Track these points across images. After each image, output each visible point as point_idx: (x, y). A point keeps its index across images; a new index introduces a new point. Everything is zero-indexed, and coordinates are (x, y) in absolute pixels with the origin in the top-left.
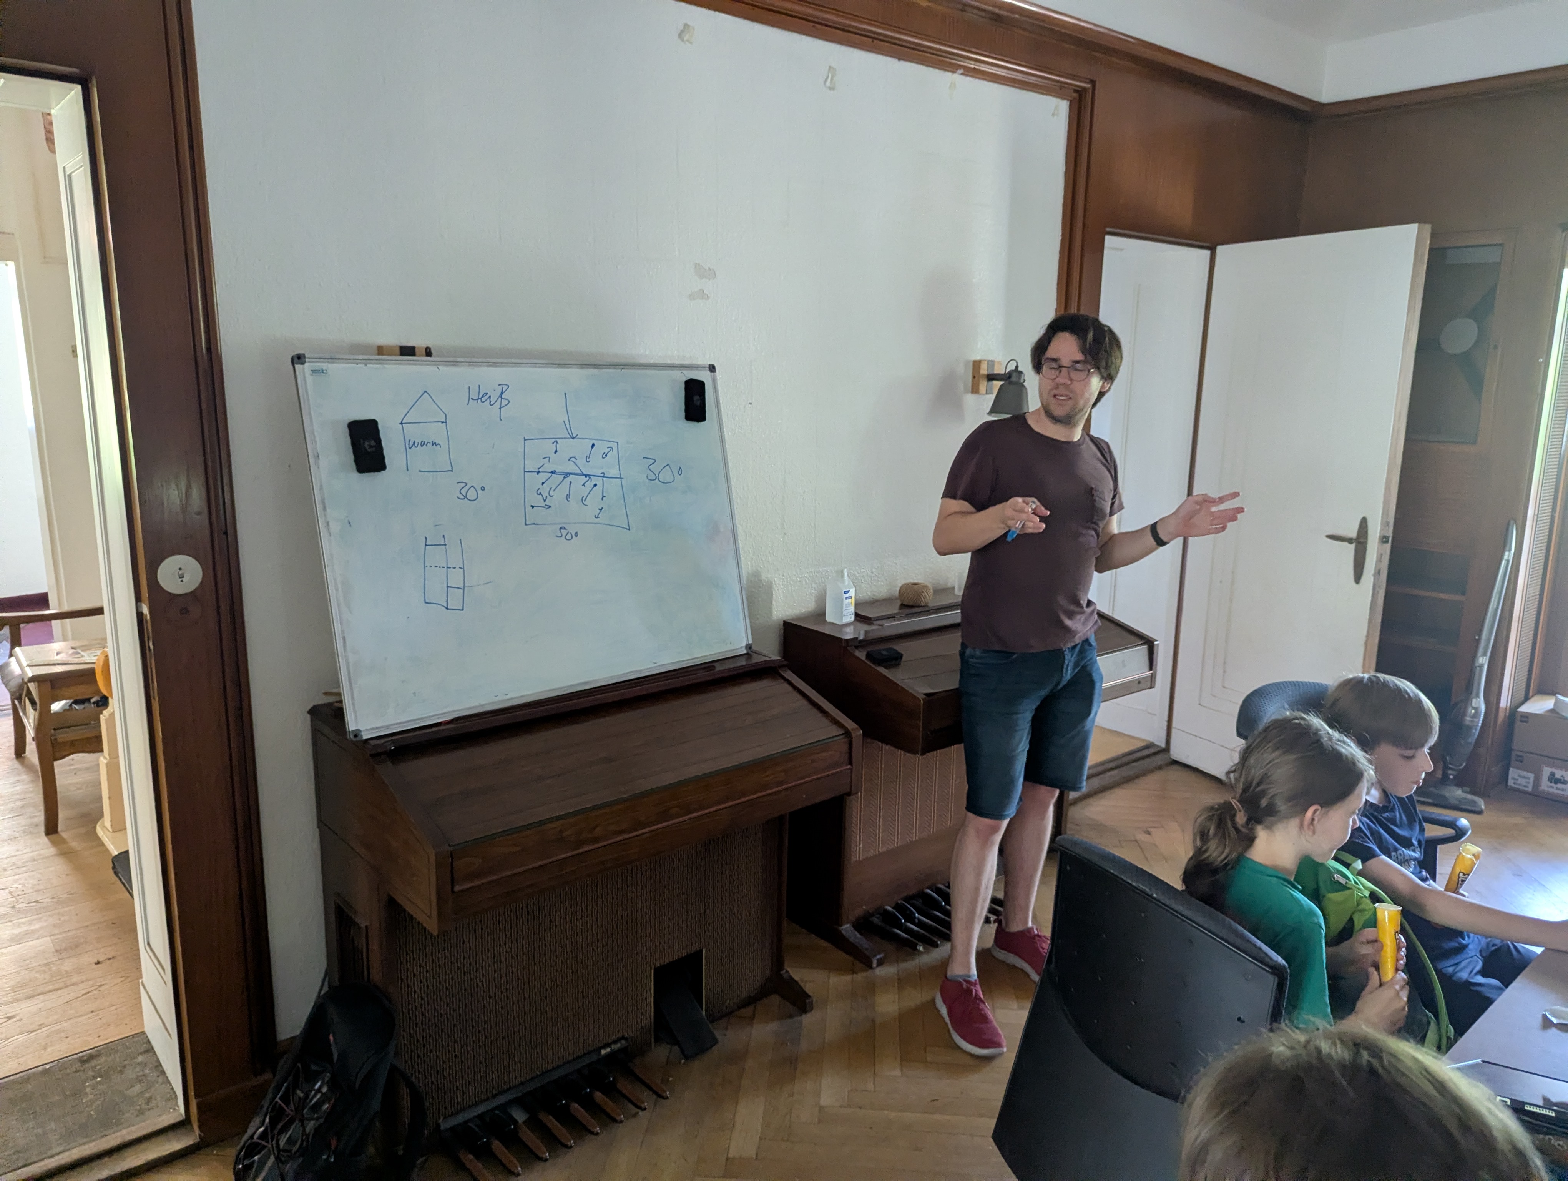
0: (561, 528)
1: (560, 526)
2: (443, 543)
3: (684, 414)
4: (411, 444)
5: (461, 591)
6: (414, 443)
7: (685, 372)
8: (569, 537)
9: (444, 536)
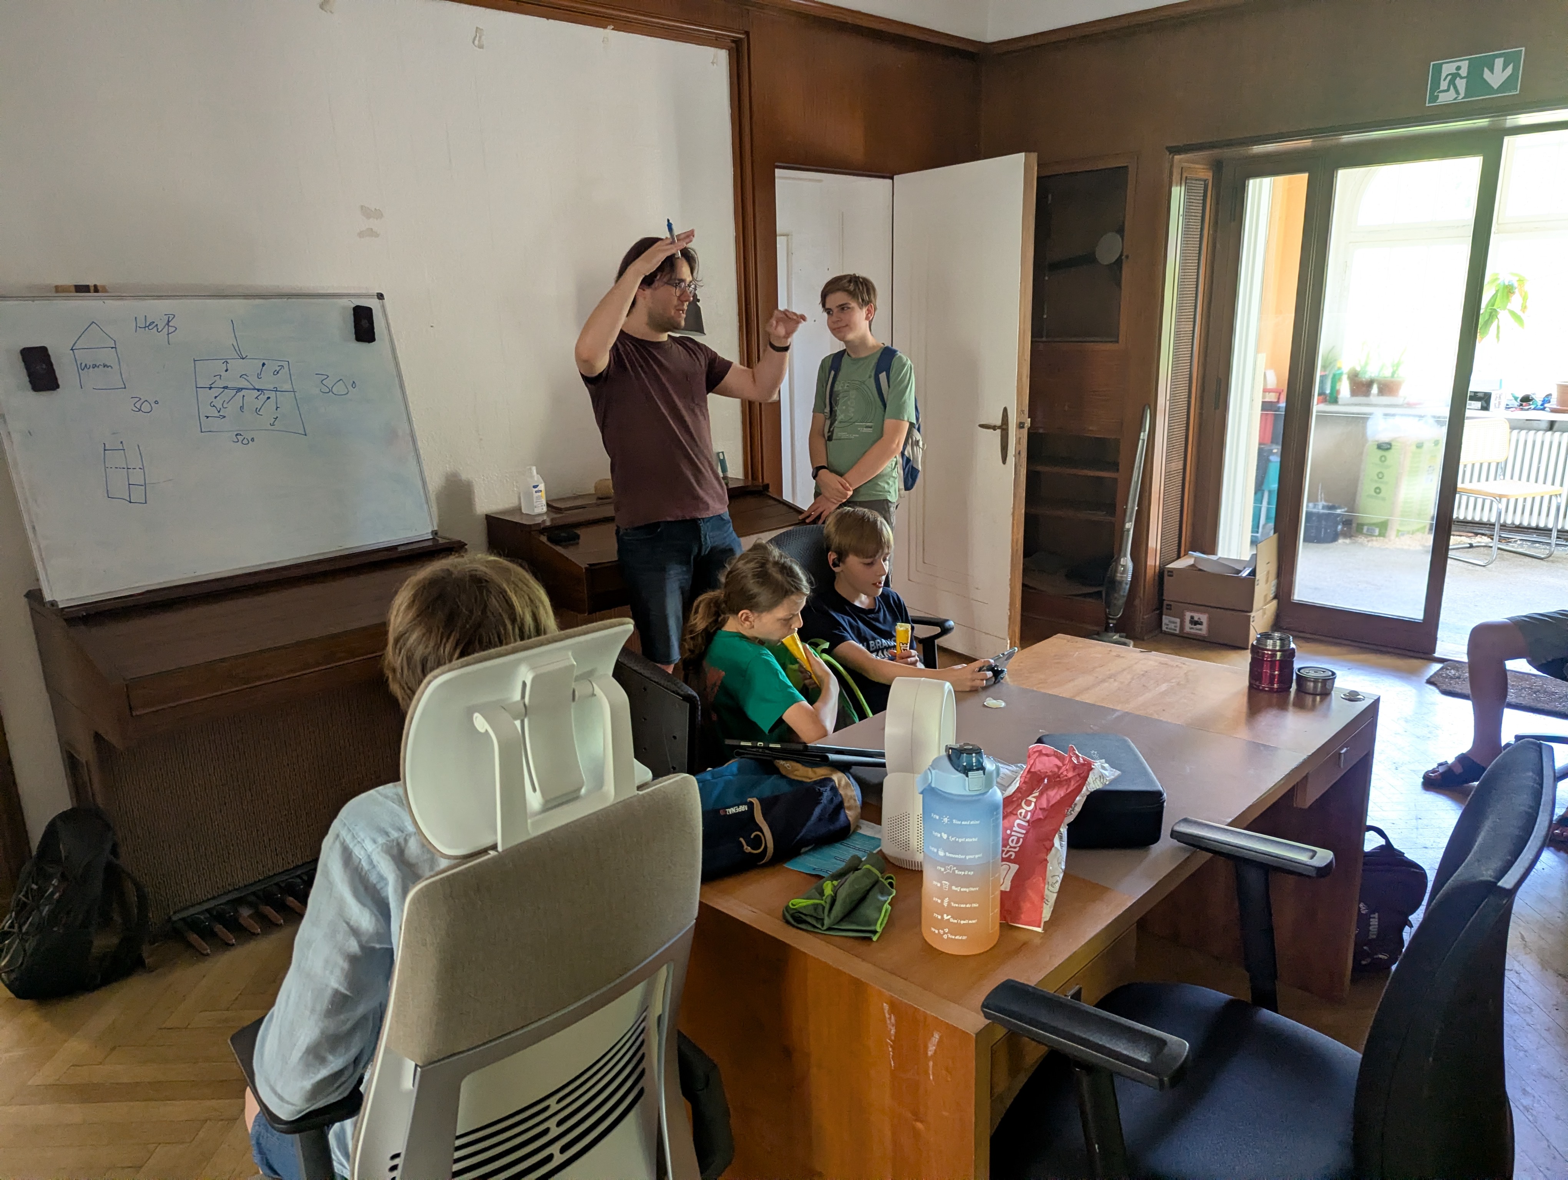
0: (237, 435)
1: (236, 433)
2: (121, 448)
3: (354, 336)
4: (83, 365)
5: (143, 487)
6: (86, 365)
7: (353, 300)
8: (245, 441)
9: (122, 442)
